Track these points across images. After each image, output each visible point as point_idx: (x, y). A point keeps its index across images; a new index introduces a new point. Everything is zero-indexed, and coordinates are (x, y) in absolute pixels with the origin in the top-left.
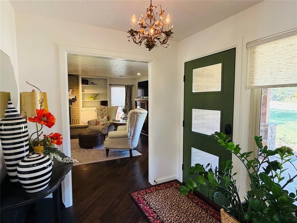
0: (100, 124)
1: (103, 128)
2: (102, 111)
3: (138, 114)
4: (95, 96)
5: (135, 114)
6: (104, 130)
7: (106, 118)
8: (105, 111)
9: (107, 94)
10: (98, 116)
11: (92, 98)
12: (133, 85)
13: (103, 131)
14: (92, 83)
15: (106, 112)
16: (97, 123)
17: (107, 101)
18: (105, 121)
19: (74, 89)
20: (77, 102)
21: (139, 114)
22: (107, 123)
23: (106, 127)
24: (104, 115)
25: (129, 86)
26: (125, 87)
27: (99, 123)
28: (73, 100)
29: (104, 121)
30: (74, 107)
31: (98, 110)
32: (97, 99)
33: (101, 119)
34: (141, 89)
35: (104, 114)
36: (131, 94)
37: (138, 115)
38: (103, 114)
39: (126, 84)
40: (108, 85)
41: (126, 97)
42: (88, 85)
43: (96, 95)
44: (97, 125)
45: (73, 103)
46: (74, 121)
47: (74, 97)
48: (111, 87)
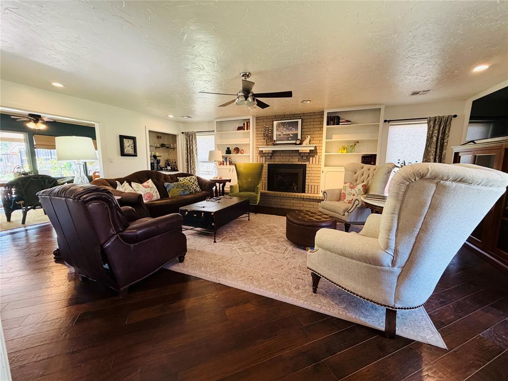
0: (345, 200)
1: (347, 210)
2: (356, 173)
3: (448, 183)
4: (351, 146)
5: (426, 183)
6: (346, 214)
7: (362, 189)
8: (363, 175)
9: (377, 140)
10: (345, 183)
11: (344, 149)
12: (455, 116)
13: (344, 215)
14: (348, 121)
15: (365, 176)
16: (340, 197)
17: (376, 155)
18: (356, 194)
19: (313, 136)
20: (317, 157)
21: (454, 184)
22: (357, 200)
23: (352, 209)
24: (357, 183)
25: (441, 118)
26: (429, 123)
27: (345, 196)
28: (312, 154)
29: (354, 195)
30: (313, 166)
31: (349, 172)
32: (354, 152)
33: (349, 190)
34: (480, 124)
35: (358, 180)
36: (443, 139)
37: (444, 187)
38: (356, 181)
39: (433, 116)
40: (382, 121)
41: (428, 146)
42: (339, 124)
43: (353, 144)
44: (339, 200)
45: (311, 158)
46: (310, 189)
47: (313, 148)
48: (390, 126)
